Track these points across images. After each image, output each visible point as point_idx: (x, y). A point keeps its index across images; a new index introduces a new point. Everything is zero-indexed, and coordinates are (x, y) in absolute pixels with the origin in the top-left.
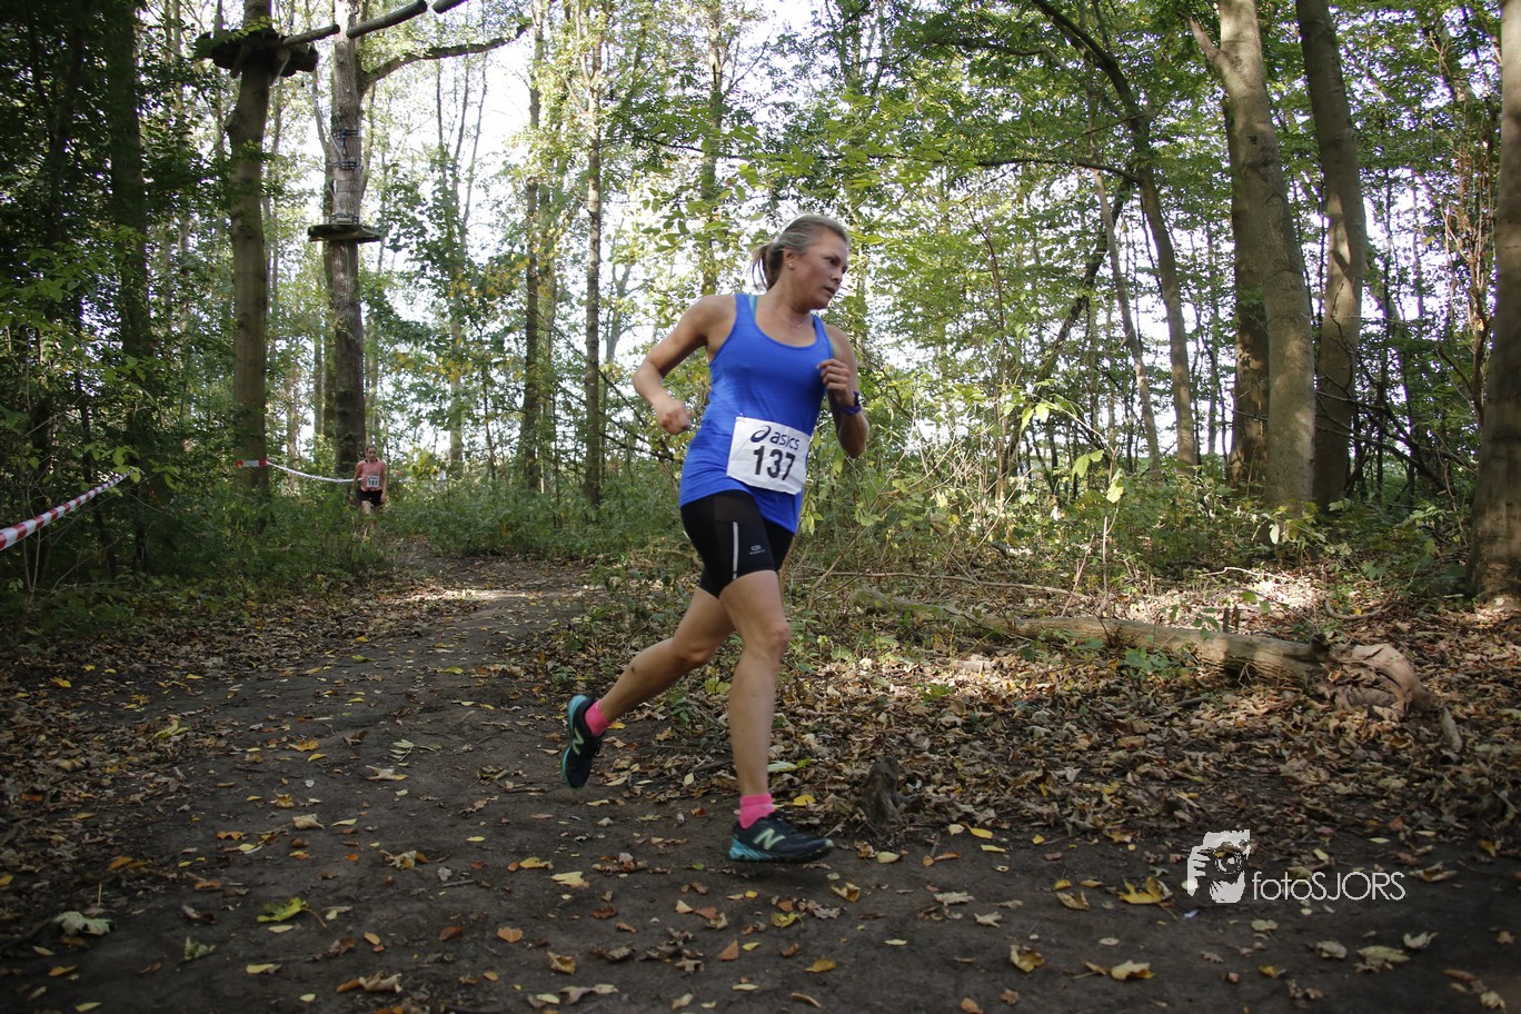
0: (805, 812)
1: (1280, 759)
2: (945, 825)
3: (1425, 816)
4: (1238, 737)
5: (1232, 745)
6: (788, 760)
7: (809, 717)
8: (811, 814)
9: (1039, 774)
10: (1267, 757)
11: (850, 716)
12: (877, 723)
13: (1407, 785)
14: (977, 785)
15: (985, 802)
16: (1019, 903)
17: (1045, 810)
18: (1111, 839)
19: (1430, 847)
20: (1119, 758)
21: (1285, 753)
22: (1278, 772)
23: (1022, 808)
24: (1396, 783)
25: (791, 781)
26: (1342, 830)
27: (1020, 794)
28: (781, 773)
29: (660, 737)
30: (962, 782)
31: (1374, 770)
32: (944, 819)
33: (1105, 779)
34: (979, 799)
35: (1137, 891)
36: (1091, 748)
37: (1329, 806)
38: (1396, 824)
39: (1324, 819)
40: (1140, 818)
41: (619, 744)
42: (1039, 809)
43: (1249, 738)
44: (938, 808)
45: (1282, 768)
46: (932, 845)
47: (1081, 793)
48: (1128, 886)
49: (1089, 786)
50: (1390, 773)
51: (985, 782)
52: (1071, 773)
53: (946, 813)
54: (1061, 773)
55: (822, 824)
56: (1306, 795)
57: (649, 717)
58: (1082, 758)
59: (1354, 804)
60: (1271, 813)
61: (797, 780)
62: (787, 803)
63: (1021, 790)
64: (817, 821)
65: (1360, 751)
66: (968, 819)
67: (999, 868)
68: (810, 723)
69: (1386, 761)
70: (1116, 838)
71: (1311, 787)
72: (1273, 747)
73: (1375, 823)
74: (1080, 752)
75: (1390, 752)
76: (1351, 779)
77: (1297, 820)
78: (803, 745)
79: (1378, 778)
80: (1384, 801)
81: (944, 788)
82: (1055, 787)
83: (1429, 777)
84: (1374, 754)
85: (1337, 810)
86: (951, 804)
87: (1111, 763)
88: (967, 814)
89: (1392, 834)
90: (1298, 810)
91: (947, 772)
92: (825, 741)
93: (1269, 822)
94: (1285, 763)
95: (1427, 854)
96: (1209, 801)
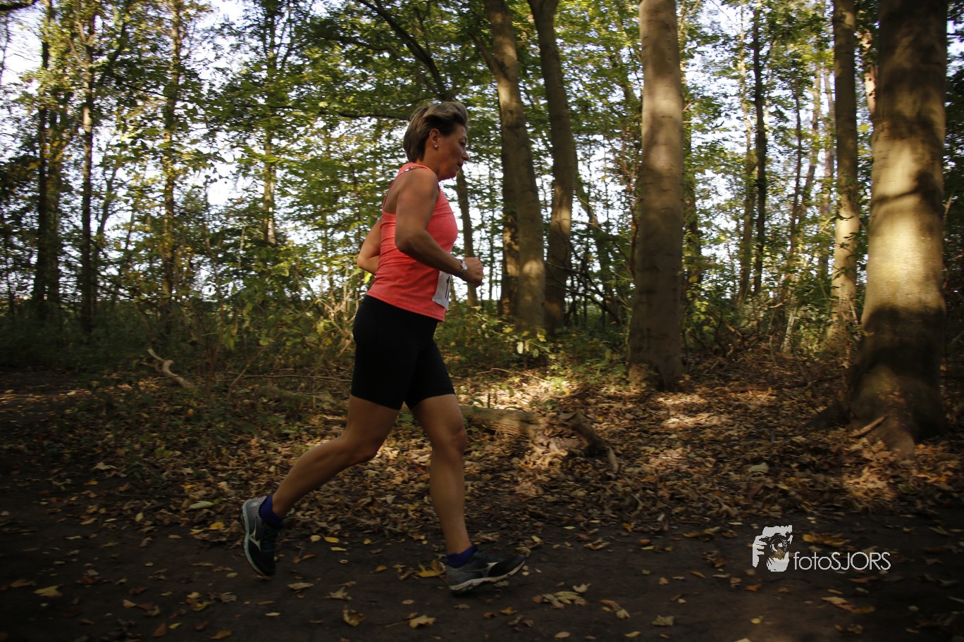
0: (218, 533)
1: (516, 483)
2: (309, 536)
3: (596, 512)
4: (493, 471)
5: (489, 476)
6: (208, 500)
7: (224, 471)
8: (221, 535)
9: (369, 500)
10: (508, 482)
11: (251, 469)
12: (269, 473)
13: (588, 494)
14: (330, 509)
15: (335, 521)
16: (354, 583)
17: (372, 523)
18: (412, 538)
19: (596, 530)
20: (420, 488)
21: (520, 479)
22: (514, 491)
23: (358, 522)
24: (581, 493)
25: (208, 513)
26: (548, 523)
27: (357, 513)
28: (201, 509)
29: (122, 489)
30: (320, 507)
31: (569, 486)
32: (308, 533)
33: (411, 502)
34: (331, 518)
35: (427, 569)
36: (404, 482)
37: (542, 510)
38: (580, 517)
39: (539, 517)
40: (431, 524)
41: (93, 495)
42: (368, 522)
43: (500, 471)
44: (305, 525)
45: (517, 488)
46: (299, 549)
47: (396, 511)
48: (422, 567)
49: (400, 506)
50: (578, 488)
51: (335, 507)
52: (390, 498)
53: (309, 528)
54: (383, 499)
55: (228, 541)
56: (530, 504)
57: (115, 476)
58: (398, 489)
59: (557, 507)
60: (509, 516)
61: (212, 513)
62: (206, 528)
63: (358, 511)
64: (224, 539)
65: (562, 475)
66: (323, 532)
67: (342, 561)
68: (224, 475)
69: (577, 481)
70: (416, 537)
71: (533, 499)
72: (513, 476)
73: (567, 518)
74: (397, 485)
75: (578, 476)
76: (556, 493)
77: (523, 519)
78: (219, 489)
79: (571, 491)
80: (573, 505)
81: (309, 513)
82: (379, 508)
83: (599, 489)
84: (570, 477)
85: (547, 512)
86: (312, 523)
87: (415, 491)
88: (323, 528)
89: (576, 523)
90: (524, 513)
91: (311, 503)
92: (233, 485)
93: (508, 522)
94: (518, 485)
95: (595, 534)
96: (473, 511)
